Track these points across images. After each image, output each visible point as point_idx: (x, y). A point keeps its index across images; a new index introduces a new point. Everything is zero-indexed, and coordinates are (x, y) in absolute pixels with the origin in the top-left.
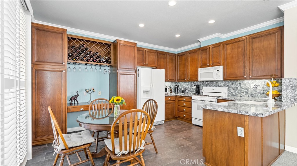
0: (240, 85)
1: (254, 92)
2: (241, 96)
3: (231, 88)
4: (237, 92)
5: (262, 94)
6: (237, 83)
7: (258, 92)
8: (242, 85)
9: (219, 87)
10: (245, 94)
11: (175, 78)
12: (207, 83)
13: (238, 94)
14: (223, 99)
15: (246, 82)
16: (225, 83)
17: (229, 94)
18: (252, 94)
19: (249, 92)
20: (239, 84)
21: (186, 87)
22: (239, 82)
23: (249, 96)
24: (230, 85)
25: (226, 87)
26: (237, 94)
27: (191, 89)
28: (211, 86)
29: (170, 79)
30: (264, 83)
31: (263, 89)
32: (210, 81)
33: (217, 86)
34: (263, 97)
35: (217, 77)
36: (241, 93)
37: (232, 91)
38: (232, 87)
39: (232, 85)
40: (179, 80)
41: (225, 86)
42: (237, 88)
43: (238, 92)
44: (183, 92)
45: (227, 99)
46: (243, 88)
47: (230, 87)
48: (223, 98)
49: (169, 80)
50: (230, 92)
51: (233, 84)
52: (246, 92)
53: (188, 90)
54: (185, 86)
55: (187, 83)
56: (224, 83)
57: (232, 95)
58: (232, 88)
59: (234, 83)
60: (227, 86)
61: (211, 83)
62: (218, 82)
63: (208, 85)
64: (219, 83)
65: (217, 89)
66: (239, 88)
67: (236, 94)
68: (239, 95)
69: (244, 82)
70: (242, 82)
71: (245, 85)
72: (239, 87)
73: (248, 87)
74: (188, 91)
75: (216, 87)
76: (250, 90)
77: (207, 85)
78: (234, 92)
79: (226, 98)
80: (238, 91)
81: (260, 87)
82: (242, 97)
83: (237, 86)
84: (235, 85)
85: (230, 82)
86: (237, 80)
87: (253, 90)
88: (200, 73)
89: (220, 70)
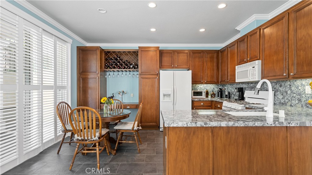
0: (291, 88)
2: (291, 105)
4: (286, 98)
6: (286, 84)
8: (293, 88)
10: (297, 102)
12: (252, 85)
13: (288, 102)
15: (298, 82)
17: (277, 102)
19: (303, 100)
20: (288, 86)
22: (289, 83)
23: (302, 106)
24: (277, 88)
26: (287, 101)
29: (209, 81)
33: (263, 90)
35: (252, 77)
36: (292, 100)
37: (280, 97)
38: (280, 91)
39: (280, 88)
40: (221, 81)
42: (286, 92)
43: (287, 99)
44: (227, 96)
46: (294, 93)
47: (278, 91)
49: (207, 82)
50: (278, 98)
51: (281, 86)
52: (298, 98)
54: (231, 89)
55: (233, 85)
57: (280, 103)
58: (280, 93)
59: (283, 84)
60: (274, 89)
63: (253, 88)
66: (289, 92)
67: (284, 101)
68: (289, 103)
70: (293, 84)
71: (297, 88)
72: (289, 90)
73: (302, 90)
76: (304, 96)
78: (283, 98)
83: (287, 90)
84: (284, 88)
85: (278, 84)
86: (287, 81)
87: (309, 96)
88: (237, 72)
89: (256, 67)
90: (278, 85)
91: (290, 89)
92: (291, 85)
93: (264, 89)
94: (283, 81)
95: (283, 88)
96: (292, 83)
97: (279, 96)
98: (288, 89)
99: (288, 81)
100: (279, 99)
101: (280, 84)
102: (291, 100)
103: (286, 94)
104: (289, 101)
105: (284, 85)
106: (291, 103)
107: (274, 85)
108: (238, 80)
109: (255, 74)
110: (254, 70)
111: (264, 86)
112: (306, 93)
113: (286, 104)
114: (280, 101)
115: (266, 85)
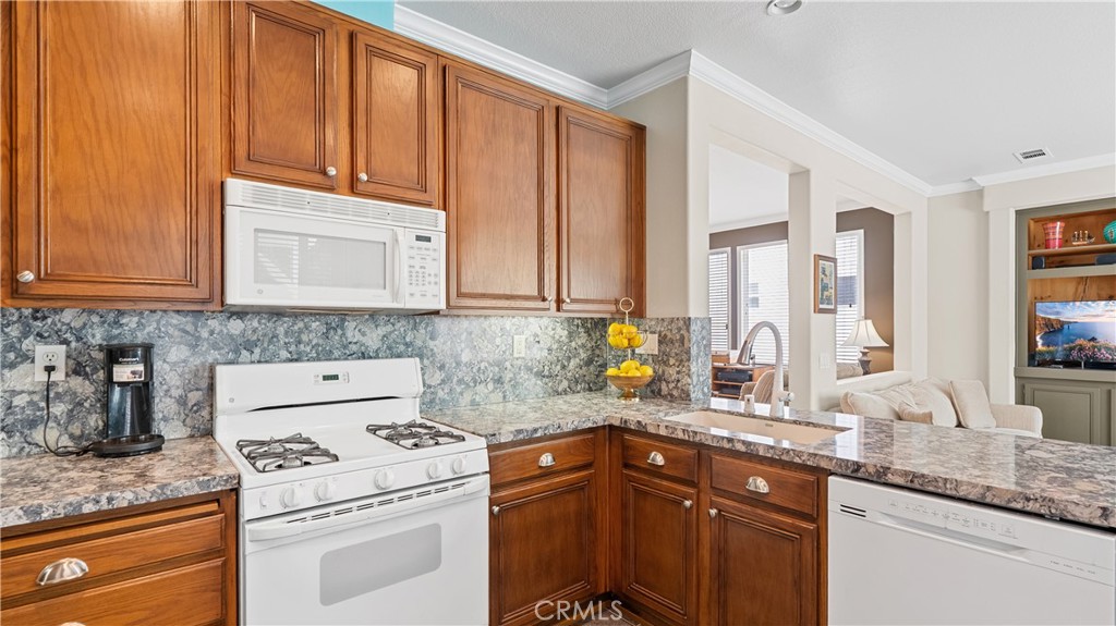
0: (473, 340)
1: (522, 374)
3: (426, 363)
4: (455, 380)
5: (547, 380)
6: (456, 328)
7: (535, 370)
8: (479, 343)
9: (347, 357)
10: (491, 386)
13: (461, 393)
14: (521, 436)
15: (494, 324)
16: (389, 328)
18: (518, 384)
19: (507, 377)
20: (464, 336)
22: (466, 323)
23: (504, 397)
24: (419, 343)
25: (399, 356)
26: (459, 390)
28: (284, 354)
30: (552, 333)
31: (549, 357)
32: (276, 313)
33: (336, 353)
34: (550, 391)
35: (414, 288)
36: (475, 382)
37: (435, 378)
38: (434, 354)
39: (431, 343)
41: (389, 348)
42: (458, 358)
43: (460, 381)
46: (483, 359)
48: (519, 432)
51: (435, 334)
52: (494, 375)
56: (381, 331)
57: (432, 401)
58: (433, 363)
60: (402, 348)
61: (281, 330)
62: (343, 321)
63: (250, 346)
64: (351, 330)
65: (360, 376)
66: (466, 356)
67: (450, 393)
68: (468, 397)
69: (486, 325)
70: (480, 326)
71: (492, 340)
72: (467, 350)
73: (504, 348)
75: (329, 356)
76: (508, 364)
78: (443, 382)
80: (460, 375)
82: (477, 404)
83: (459, 349)
84: (449, 343)
85: (424, 324)
87: (519, 362)
88: (256, 230)
89: (440, 240)
90: (423, 331)
91: (468, 346)
92: (471, 333)
93: (345, 347)
95: (445, 342)
97: (426, 377)
98: (463, 345)
100: (429, 387)
101: (430, 328)
102: (472, 384)
103: (454, 365)
104: (468, 386)
105: (450, 329)
106: (471, 393)
107: (402, 329)
108: (260, 292)
109: (436, 275)
110: (428, 252)
111: (344, 334)
112: (516, 355)
113: (458, 401)
114: (433, 396)
115: (359, 331)
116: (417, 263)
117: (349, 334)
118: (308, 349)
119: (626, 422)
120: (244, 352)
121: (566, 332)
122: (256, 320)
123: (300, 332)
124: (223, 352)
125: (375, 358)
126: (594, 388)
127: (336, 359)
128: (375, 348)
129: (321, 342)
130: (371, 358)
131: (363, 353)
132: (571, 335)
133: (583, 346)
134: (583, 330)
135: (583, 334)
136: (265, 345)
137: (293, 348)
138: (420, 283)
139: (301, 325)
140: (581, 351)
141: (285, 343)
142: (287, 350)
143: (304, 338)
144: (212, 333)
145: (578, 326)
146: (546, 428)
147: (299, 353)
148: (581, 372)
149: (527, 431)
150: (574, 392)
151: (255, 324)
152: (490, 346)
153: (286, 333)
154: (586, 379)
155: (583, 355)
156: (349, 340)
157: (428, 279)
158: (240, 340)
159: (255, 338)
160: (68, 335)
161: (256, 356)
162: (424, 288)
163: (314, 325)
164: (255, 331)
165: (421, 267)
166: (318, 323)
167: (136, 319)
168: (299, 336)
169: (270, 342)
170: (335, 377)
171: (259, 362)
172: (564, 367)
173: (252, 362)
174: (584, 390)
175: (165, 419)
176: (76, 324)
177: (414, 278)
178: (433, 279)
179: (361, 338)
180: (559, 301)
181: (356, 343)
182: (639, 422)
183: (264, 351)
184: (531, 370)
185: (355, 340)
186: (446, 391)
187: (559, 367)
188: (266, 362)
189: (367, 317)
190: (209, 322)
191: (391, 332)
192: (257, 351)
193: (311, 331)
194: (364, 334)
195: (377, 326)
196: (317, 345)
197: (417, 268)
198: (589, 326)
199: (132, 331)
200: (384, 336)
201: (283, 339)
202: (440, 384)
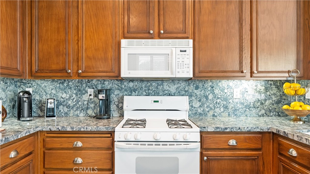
1: (238, 106)
3: (193, 98)
4: (206, 106)
5: (252, 109)
6: (206, 86)
7: (245, 104)
8: (216, 91)
9: (164, 95)
10: (222, 110)
11: (23, 63)
12: (131, 84)
13: (208, 111)
14: (218, 130)
15: (224, 83)
16: (179, 85)
17: (190, 112)
18: (236, 110)
19: (230, 106)
20: (210, 89)
21: (60, 95)
22: (210, 84)
23: (229, 115)
24: (190, 91)
25: (182, 95)
26: (207, 110)
27: (78, 101)
28: (144, 93)
30: (255, 88)
31: (253, 99)
33: (161, 94)
35: (179, 70)
36: (215, 107)
37: (197, 104)
38: (196, 95)
39: (195, 91)
40: (40, 70)
41: (179, 92)
42: (207, 97)
43: (208, 107)
44: (51, 113)
45: (228, 130)
46: (218, 98)
47: (191, 96)
48: (217, 128)
50: (192, 106)
51: (197, 88)
52: (224, 105)
53: (68, 107)
54: (54, 92)
55: (63, 83)
56: (176, 86)
57: (196, 113)
58: (196, 98)
59: (200, 85)
60: (184, 92)
61: (144, 86)
62: (163, 82)
63: (135, 90)
65: (166, 102)
66: (211, 97)
67: (203, 111)
68: (211, 113)
69: (220, 84)
71: (223, 90)
72: (211, 94)
73: (229, 94)
74: (66, 110)
75: (158, 94)
76: (231, 101)
77: (131, 92)
78: (200, 106)
79: (226, 129)
80: (208, 104)
81: (249, 95)
82: (216, 116)
83: (207, 94)
84: (203, 91)
85: (192, 84)
86: (207, 80)
87: (237, 100)
88: (128, 54)
89: (190, 51)
90: (192, 86)
91: (211, 92)
92: (213, 87)
93: (164, 92)
94: (202, 80)
95: (201, 91)
96: (215, 83)
97: (193, 104)
98: (209, 92)
99: (209, 81)
100: (195, 108)
101: (195, 85)
102: (213, 108)
103: (205, 100)
104: (211, 109)
105: (203, 86)
106: (213, 112)
107: (184, 86)
108: (129, 73)
109: (188, 64)
110: (184, 56)
111: (163, 87)
112: (235, 97)
113: (207, 114)
114: (196, 112)
115: (168, 86)
116: (181, 60)
117: (165, 87)
118: (152, 92)
119: (279, 131)
120: (133, 92)
121: (264, 88)
122: (137, 82)
123: (149, 86)
124: (128, 92)
125: (174, 96)
126: (281, 115)
127: (160, 96)
128: (174, 92)
129: (156, 90)
130: (172, 96)
131: (169, 94)
132: (266, 89)
133: (274, 94)
134: (274, 86)
135: (274, 88)
136: (139, 90)
137: (147, 91)
138: (182, 67)
139: (149, 84)
140: (273, 97)
141: (145, 90)
142: (145, 92)
143: (150, 88)
144: (125, 86)
145: (271, 85)
146: (232, 128)
147: (149, 93)
148: (273, 107)
149: (222, 128)
150: (268, 116)
151: (136, 84)
152: (222, 93)
153: (145, 86)
154: (276, 110)
155: (274, 98)
156: (165, 89)
157: (185, 66)
158: (132, 89)
159: (136, 88)
160: (94, 87)
161: (136, 94)
162: (183, 70)
163: (153, 84)
164: (136, 86)
165: (182, 62)
166: (155, 83)
167: (108, 82)
168: (149, 87)
169: (140, 89)
170: (158, 102)
171: (137, 95)
172: (262, 104)
173: (135, 95)
174: (275, 115)
175: (114, 111)
176: (96, 84)
177: (179, 66)
178: (187, 66)
179: (169, 89)
180: (252, 73)
181: (167, 90)
182: (284, 132)
183: (139, 92)
184: (243, 104)
185: (167, 89)
186: (202, 110)
187: (259, 104)
188: (139, 95)
189: (171, 81)
190: (124, 83)
191: (179, 87)
192: (137, 92)
193: (152, 86)
194: (170, 87)
195: (174, 84)
196: (154, 91)
197: (181, 62)
198: (279, 84)
199: (107, 86)
200: (177, 88)
201: (144, 89)
202: (199, 107)
